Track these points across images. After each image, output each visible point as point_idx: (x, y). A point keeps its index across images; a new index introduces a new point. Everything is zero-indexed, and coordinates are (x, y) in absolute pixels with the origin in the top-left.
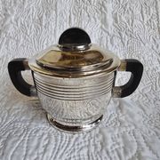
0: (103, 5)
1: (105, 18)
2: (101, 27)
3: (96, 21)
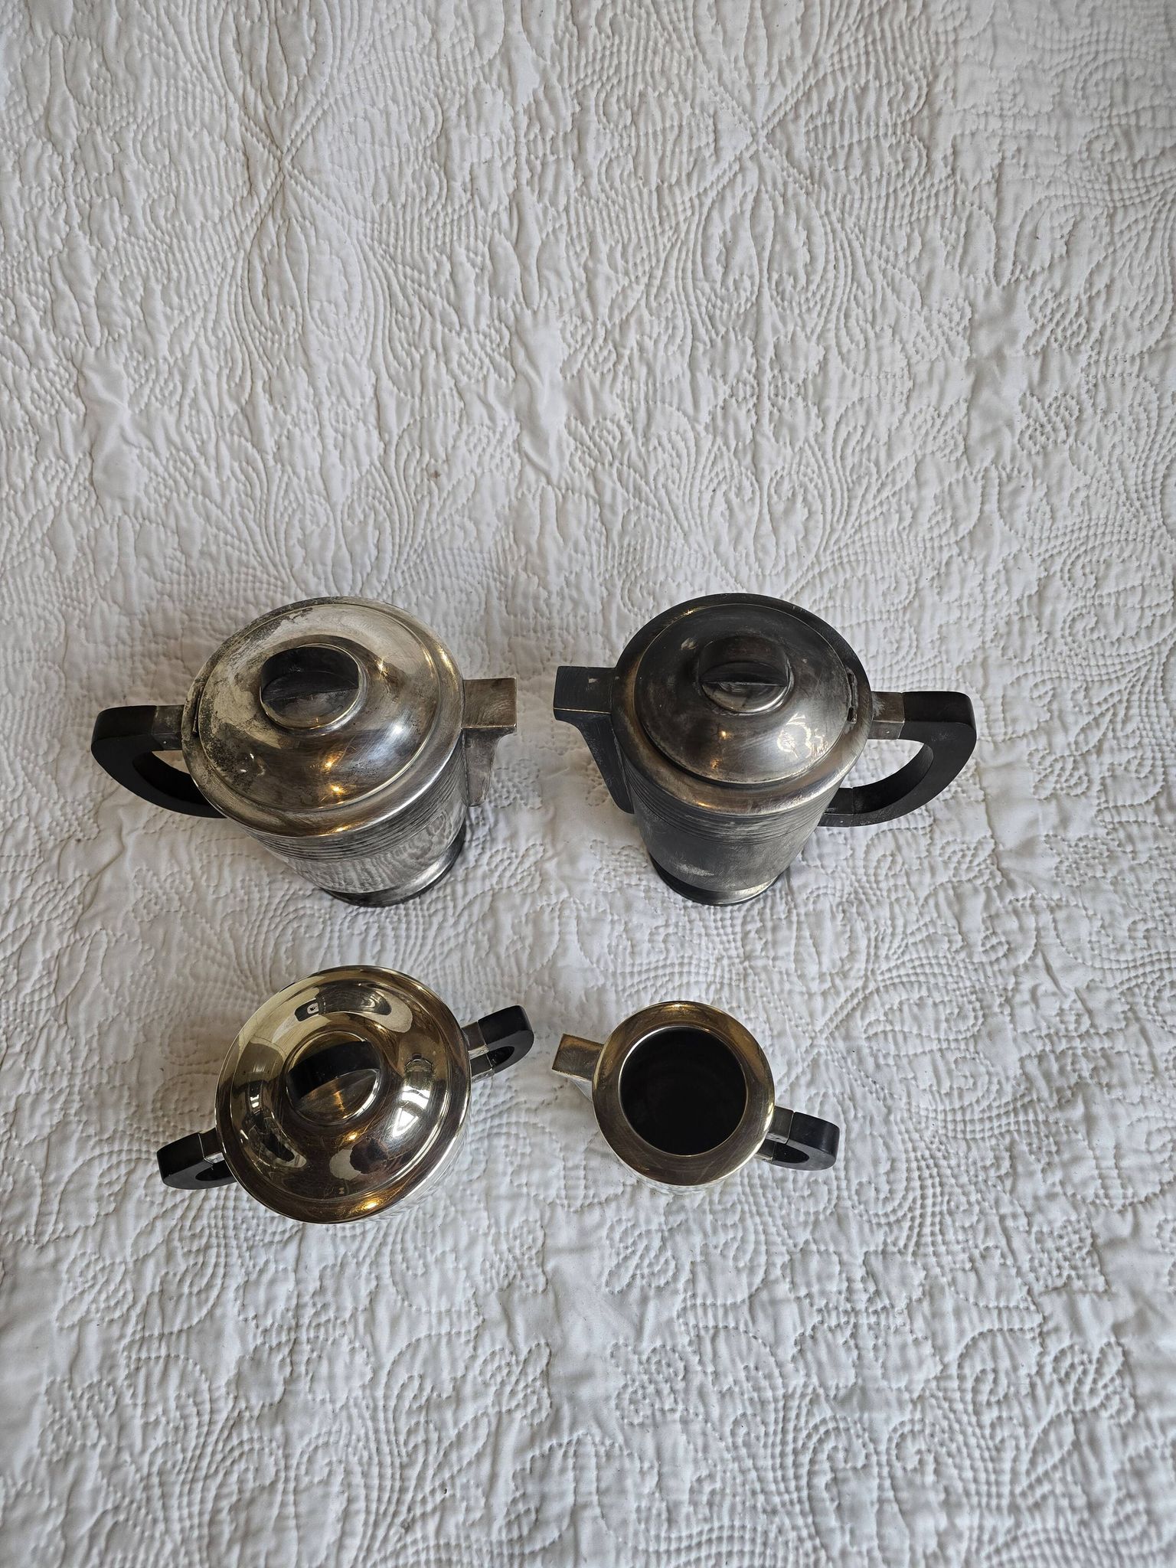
0: (518, 333)
1: (532, 400)
2: (517, 442)
3: (492, 418)
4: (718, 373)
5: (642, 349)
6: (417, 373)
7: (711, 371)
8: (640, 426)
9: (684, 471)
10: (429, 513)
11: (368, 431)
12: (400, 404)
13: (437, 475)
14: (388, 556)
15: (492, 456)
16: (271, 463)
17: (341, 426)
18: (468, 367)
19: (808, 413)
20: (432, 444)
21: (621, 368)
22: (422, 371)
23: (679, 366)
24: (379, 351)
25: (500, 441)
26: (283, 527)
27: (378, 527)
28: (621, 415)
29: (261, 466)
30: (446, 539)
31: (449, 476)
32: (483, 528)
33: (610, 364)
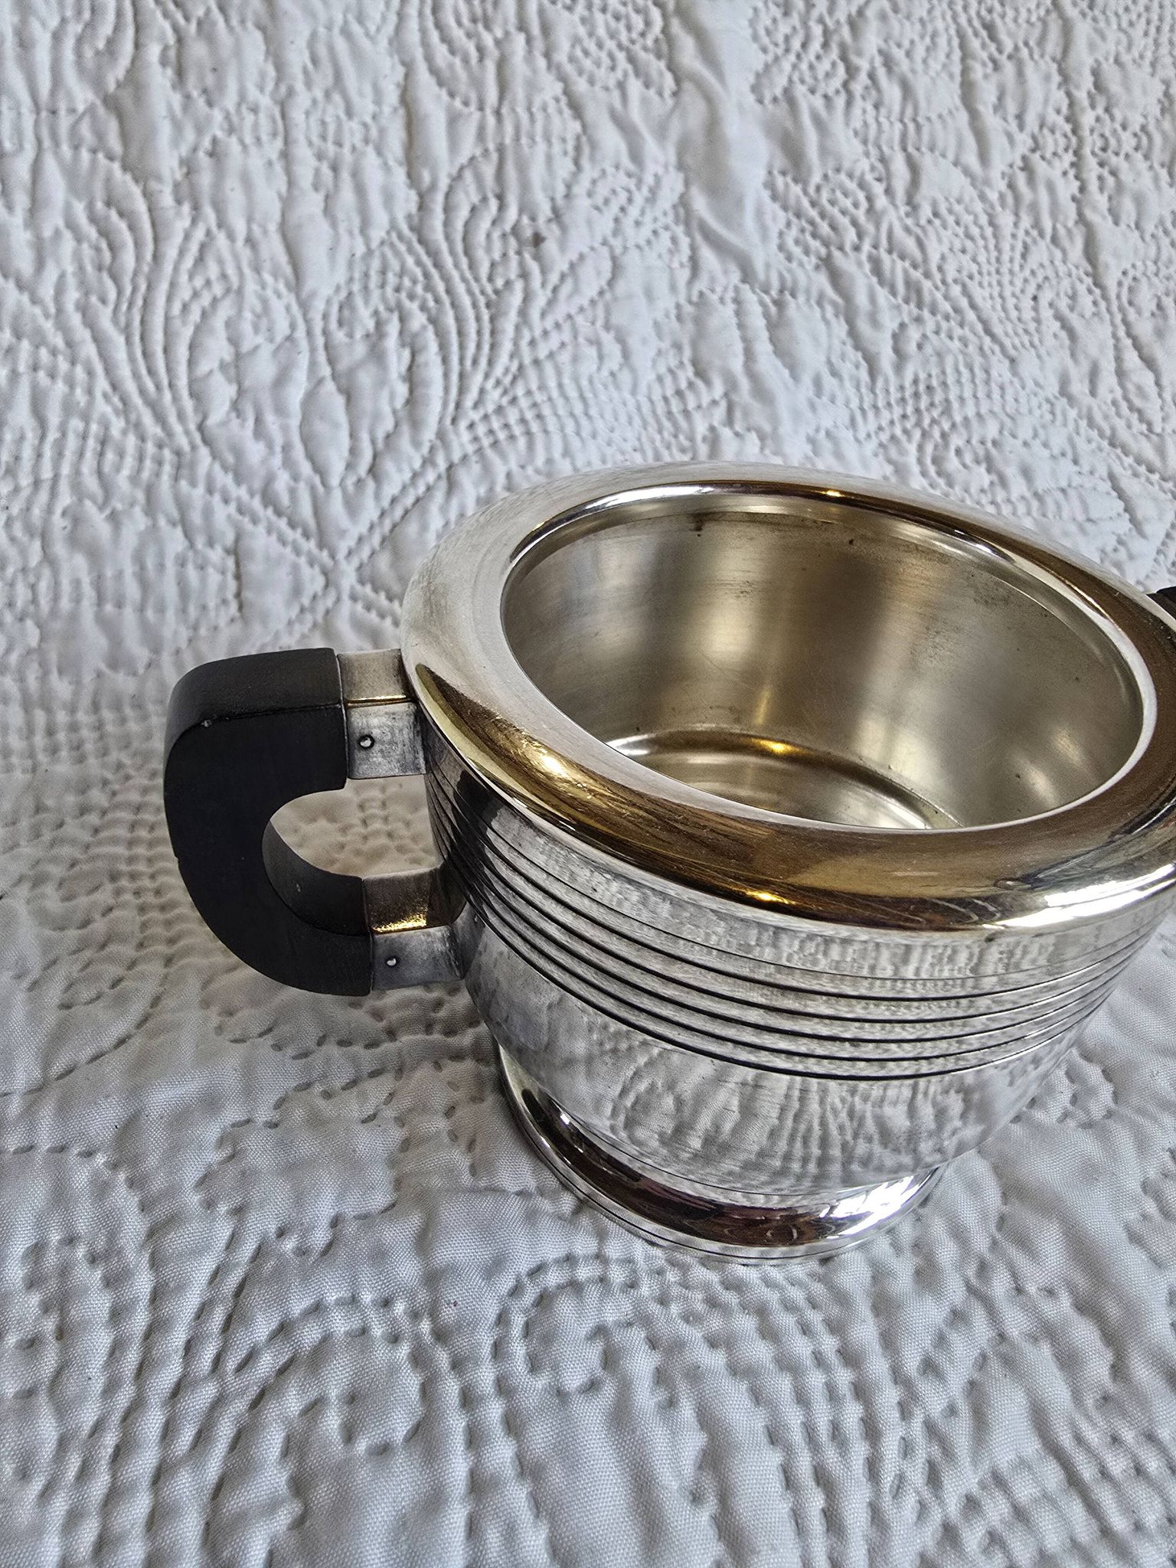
0: (683, 12)
3: (636, 156)
4: (1012, 108)
5: (889, 63)
6: (491, 67)
7: (999, 107)
8: (900, 185)
9: (982, 258)
10: (523, 313)
11: (386, 167)
12: (453, 121)
13: (538, 240)
14: (435, 391)
15: (638, 223)
16: (167, 199)
17: (331, 149)
18: (588, 64)
19: (1156, 179)
20: (525, 186)
21: (857, 87)
22: (502, 65)
23: (948, 94)
24: (413, 24)
25: (652, 198)
26: (187, 333)
27: (412, 344)
28: (864, 165)
29: (141, 206)
30: (565, 357)
31: (563, 246)
32: (633, 342)
33: (837, 82)
